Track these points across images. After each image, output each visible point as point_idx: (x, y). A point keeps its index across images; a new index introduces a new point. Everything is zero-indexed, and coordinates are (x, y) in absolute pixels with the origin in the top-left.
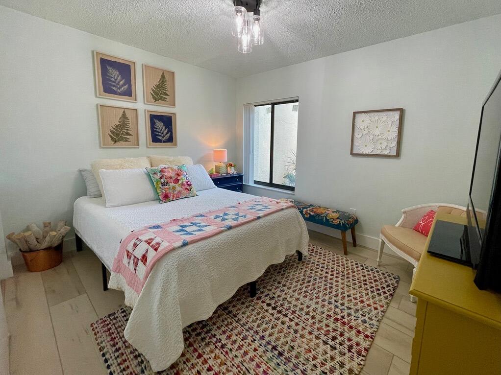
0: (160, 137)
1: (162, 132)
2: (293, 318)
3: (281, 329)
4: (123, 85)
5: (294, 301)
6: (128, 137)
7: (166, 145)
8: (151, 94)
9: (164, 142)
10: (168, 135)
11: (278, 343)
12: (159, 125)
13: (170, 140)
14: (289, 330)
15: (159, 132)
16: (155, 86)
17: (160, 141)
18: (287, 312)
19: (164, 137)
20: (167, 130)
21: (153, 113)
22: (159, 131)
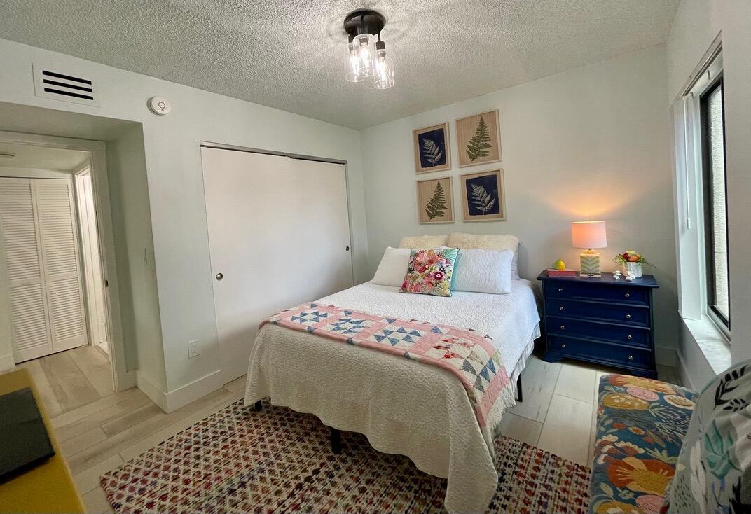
0: (479, 208)
1: (482, 200)
2: (284, 506)
3: (268, 491)
4: (438, 153)
5: (321, 507)
6: (443, 211)
7: (488, 218)
8: (468, 152)
9: (486, 213)
10: (492, 203)
11: (249, 488)
12: (479, 190)
13: (496, 209)
14: (263, 501)
15: (478, 201)
16: (472, 141)
17: (480, 213)
18: (297, 496)
19: (485, 207)
20: (489, 196)
21: (469, 177)
22: (479, 199)
